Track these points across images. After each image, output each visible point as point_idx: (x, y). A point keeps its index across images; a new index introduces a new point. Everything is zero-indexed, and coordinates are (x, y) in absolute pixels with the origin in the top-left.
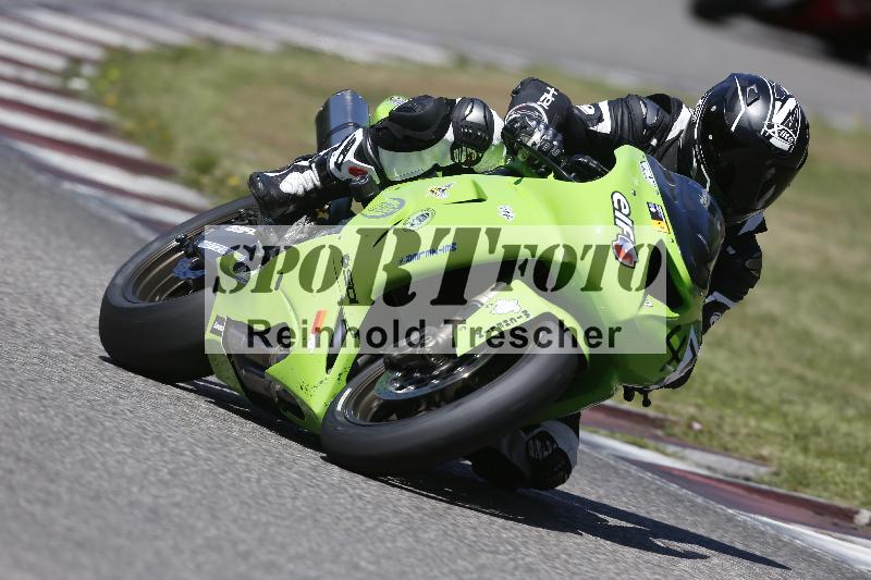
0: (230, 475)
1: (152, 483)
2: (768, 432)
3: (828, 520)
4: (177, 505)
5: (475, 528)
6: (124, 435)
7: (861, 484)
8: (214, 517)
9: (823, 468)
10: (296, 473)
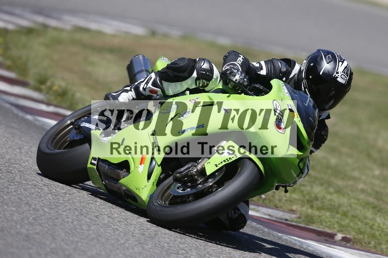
0: (60, 220)
1: (26, 224)
2: (295, 199)
3: (323, 238)
4: (37, 233)
5: (168, 243)
6: (13, 202)
7: (337, 222)
8: (54, 239)
9: (320, 215)
10: (88, 219)
